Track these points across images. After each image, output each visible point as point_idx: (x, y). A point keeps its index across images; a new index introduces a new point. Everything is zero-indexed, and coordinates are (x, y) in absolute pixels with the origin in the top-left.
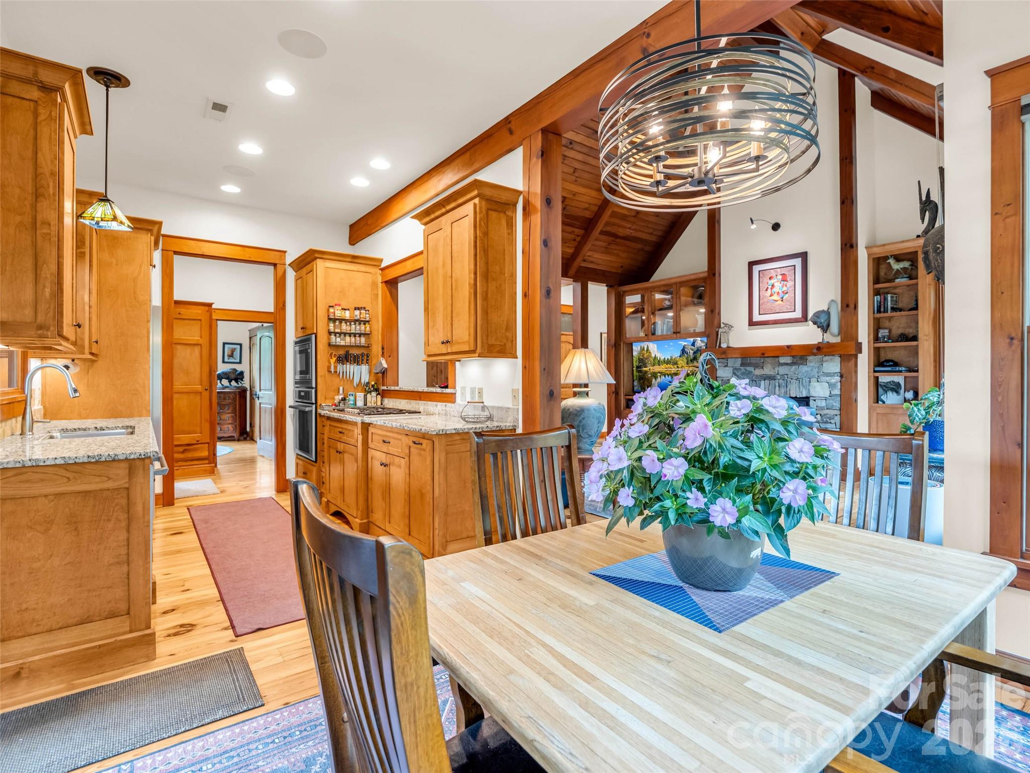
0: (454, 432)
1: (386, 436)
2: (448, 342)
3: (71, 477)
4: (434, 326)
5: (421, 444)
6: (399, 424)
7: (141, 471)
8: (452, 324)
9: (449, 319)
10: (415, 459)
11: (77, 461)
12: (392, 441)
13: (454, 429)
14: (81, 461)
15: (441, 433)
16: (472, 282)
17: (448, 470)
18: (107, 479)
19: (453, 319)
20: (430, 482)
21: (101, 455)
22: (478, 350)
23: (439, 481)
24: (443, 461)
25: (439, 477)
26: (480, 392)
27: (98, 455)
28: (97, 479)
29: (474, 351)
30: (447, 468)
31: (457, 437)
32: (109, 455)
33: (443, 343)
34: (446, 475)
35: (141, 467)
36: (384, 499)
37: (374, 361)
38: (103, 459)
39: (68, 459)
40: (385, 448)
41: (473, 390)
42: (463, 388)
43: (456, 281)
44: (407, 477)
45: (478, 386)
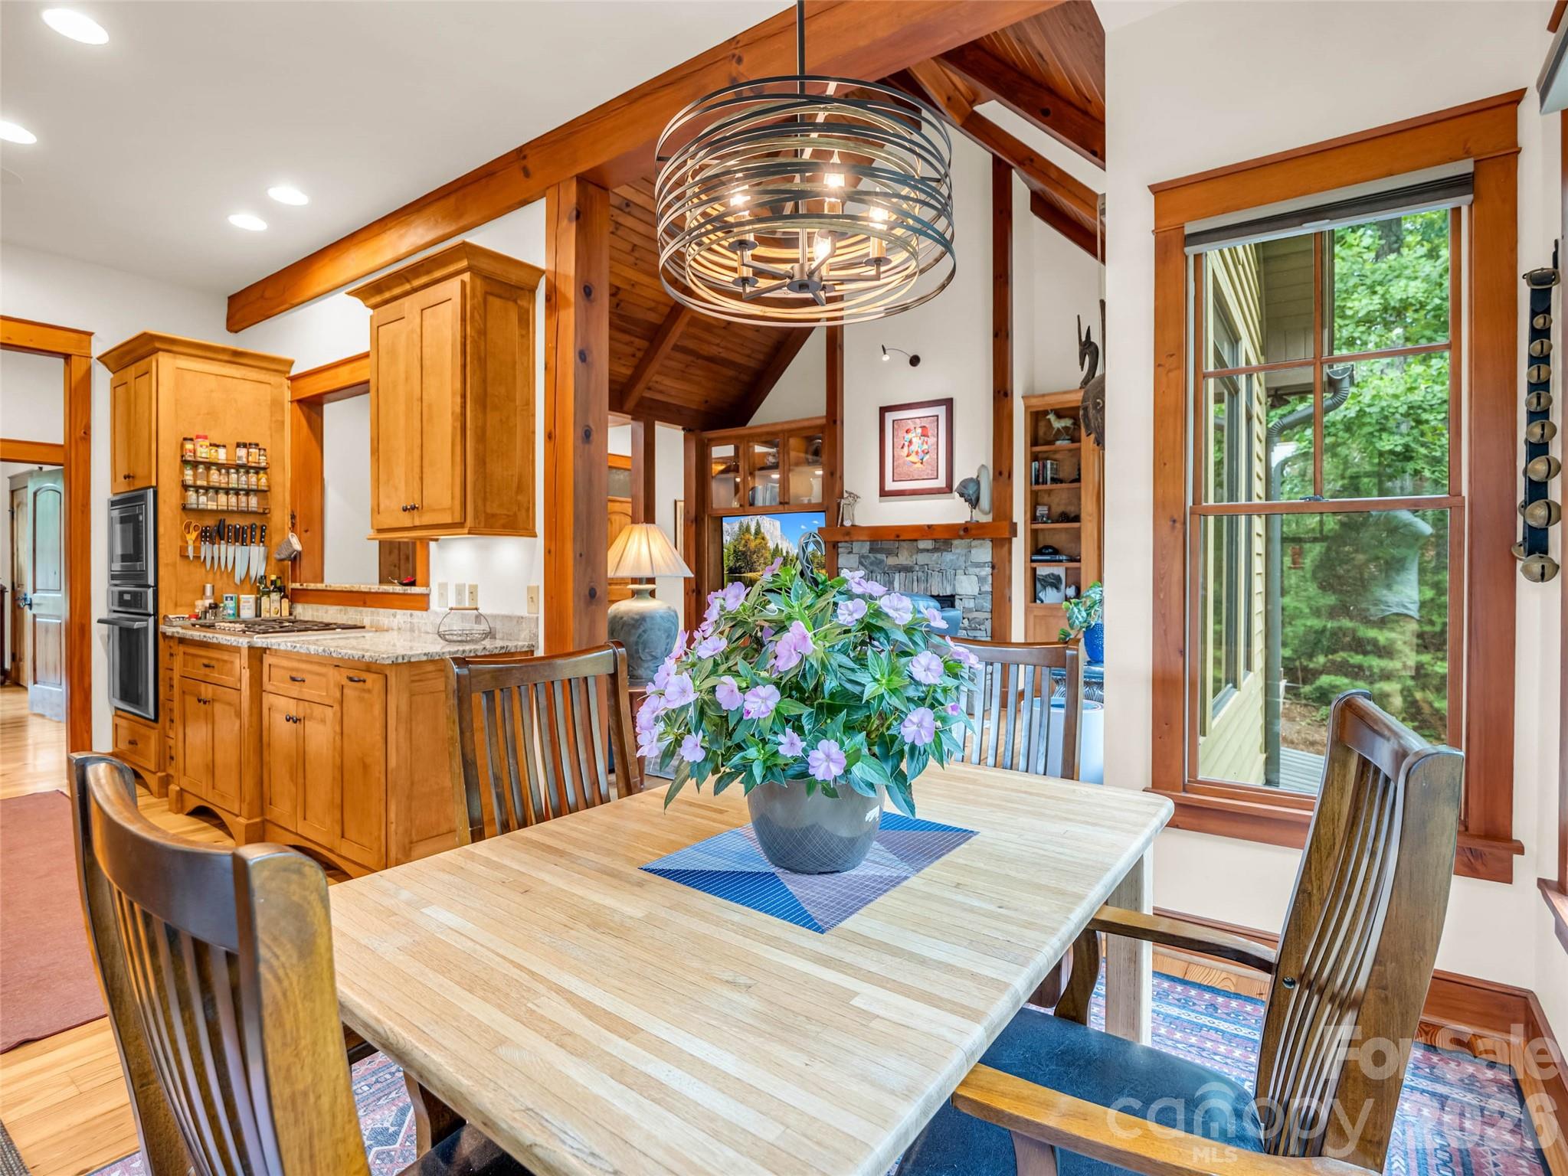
0: (424, 658)
1: (297, 670)
2: (413, 508)
4: (388, 480)
5: (364, 681)
6: (321, 649)
8: (422, 479)
9: (417, 470)
10: (353, 709)
12: (308, 678)
13: (425, 654)
15: (400, 660)
16: (458, 409)
17: (414, 723)
19: (425, 470)
20: (381, 744)
22: (469, 523)
23: (397, 742)
24: (404, 708)
25: (397, 735)
26: (473, 592)
29: (461, 525)
30: (411, 720)
31: (430, 668)
33: (405, 510)
34: (410, 732)
36: (293, 778)
37: (276, 539)
40: (295, 690)
41: (459, 589)
42: (443, 586)
43: (430, 406)
44: (338, 738)
45: (469, 581)
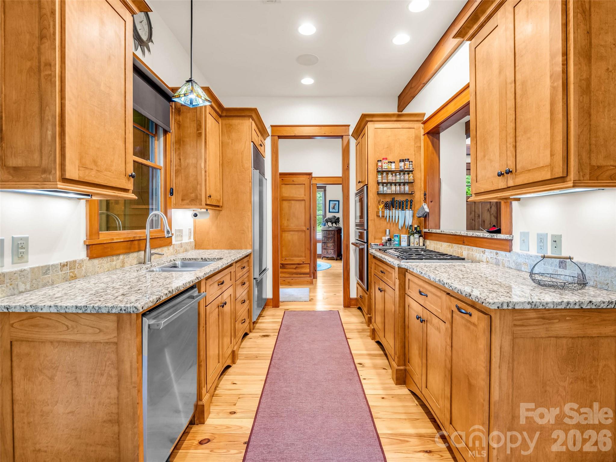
0: (529, 307)
1: (423, 288)
2: (509, 172)
3: (70, 326)
4: (485, 156)
5: (471, 315)
6: (437, 279)
7: (128, 325)
8: (515, 147)
9: (511, 140)
10: (462, 334)
11: (67, 310)
12: (429, 295)
13: (529, 303)
14: (70, 311)
15: (505, 307)
16: (559, 68)
17: (516, 363)
18: (98, 331)
19: (518, 139)
20: (484, 375)
21: (86, 307)
22: (572, 175)
23: (500, 379)
24: (507, 347)
25: (500, 372)
26: (556, 241)
27: (84, 307)
28: (90, 330)
29: (562, 179)
30: (513, 360)
31: (533, 315)
32: (93, 307)
33: (500, 175)
34: (512, 371)
35: (128, 322)
36: (421, 357)
37: (417, 206)
38: (88, 311)
39: (59, 308)
40: (421, 299)
41: (541, 239)
42: (525, 236)
43: (523, 83)
44: (449, 348)
45: (551, 231)
